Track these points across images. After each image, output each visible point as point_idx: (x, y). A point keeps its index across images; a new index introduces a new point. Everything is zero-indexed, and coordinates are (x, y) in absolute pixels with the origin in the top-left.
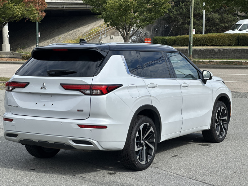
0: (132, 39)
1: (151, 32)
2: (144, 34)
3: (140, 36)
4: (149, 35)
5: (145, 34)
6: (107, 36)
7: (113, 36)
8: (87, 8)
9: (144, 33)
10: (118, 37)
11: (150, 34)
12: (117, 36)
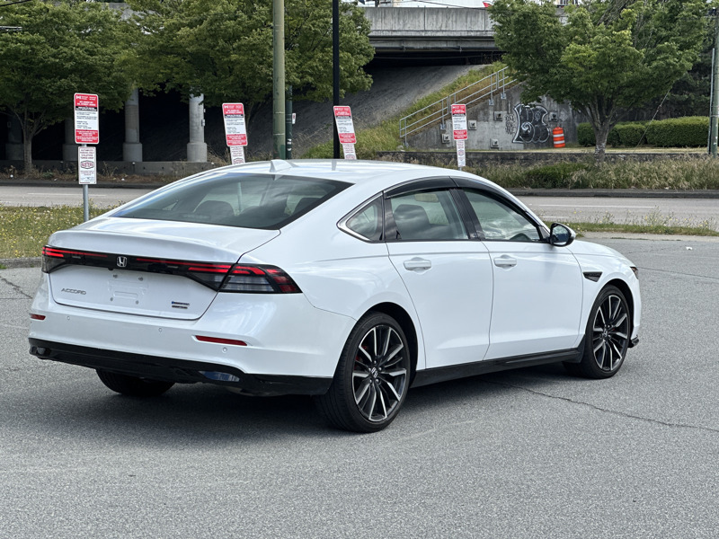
0: (521, 129)
1: (568, 111)
2: (551, 118)
3: (540, 121)
4: (563, 120)
5: (554, 116)
7: (474, 122)
8: (402, 48)
9: (551, 113)
10: (485, 125)
11: (567, 117)
12: (484, 120)
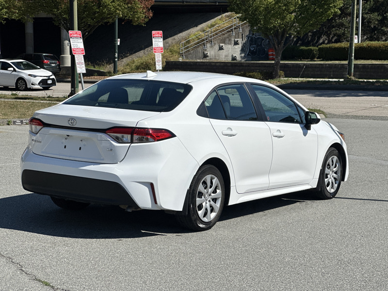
2: (267, 43)
3: (261, 45)
6: (215, 44)
7: (223, 44)
12: (229, 44)
